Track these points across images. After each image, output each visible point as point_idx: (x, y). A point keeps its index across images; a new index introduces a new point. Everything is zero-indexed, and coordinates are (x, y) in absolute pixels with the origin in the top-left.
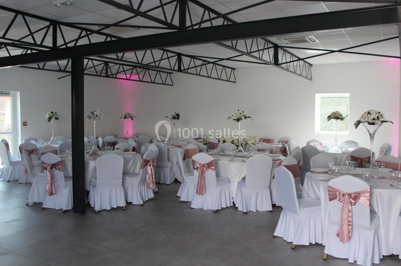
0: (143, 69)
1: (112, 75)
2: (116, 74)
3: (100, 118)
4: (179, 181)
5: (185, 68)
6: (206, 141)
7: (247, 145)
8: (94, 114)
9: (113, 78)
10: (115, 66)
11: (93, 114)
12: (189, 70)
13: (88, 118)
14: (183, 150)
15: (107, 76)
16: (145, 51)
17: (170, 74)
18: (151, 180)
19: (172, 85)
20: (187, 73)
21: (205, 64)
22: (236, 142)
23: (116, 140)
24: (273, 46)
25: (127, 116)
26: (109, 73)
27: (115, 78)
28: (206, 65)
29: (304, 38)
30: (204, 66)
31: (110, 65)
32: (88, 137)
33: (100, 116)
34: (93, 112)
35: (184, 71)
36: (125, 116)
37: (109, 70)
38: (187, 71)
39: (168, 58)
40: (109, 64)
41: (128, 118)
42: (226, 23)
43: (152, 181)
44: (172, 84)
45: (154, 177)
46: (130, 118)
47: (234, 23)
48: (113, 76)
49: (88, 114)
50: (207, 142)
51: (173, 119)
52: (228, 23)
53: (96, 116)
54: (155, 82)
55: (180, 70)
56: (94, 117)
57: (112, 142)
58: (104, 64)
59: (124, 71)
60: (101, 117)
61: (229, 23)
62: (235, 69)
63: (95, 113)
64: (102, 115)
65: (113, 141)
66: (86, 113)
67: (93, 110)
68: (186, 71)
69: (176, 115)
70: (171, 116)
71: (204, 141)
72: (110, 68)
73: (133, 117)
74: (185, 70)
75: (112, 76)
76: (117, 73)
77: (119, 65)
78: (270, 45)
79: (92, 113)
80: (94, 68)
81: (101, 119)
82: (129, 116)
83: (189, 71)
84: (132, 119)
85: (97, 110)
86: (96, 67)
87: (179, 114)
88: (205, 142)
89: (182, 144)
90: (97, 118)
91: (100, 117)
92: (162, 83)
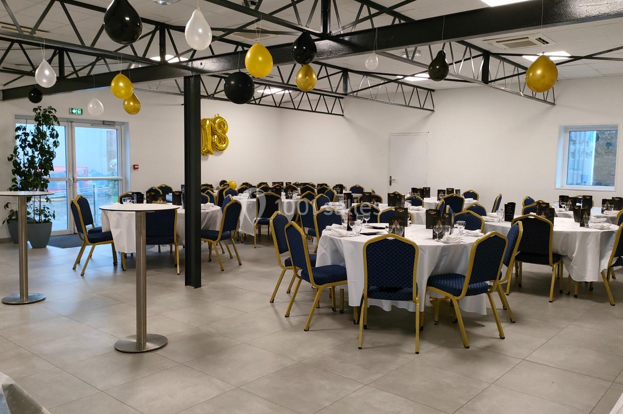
0: (299, 92)
2: (260, 99)
5: (354, 90)
9: (256, 104)
16: (293, 65)
17: (340, 99)
19: (343, 116)
20: (356, 97)
21: (384, 83)
24: (480, 53)
27: (259, 104)
29: (527, 40)
38: (357, 95)
39: (328, 76)
42: (397, 22)
44: (342, 114)
47: (410, 22)
48: (255, 102)
52: (400, 21)
54: (316, 111)
55: (346, 95)
59: (272, 94)
61: (402, 22)
62: (433, 91)
68: (355, 94)
74: (352, 92)
76: (262, 97)
78: (475, 53)
92: (327, 112)
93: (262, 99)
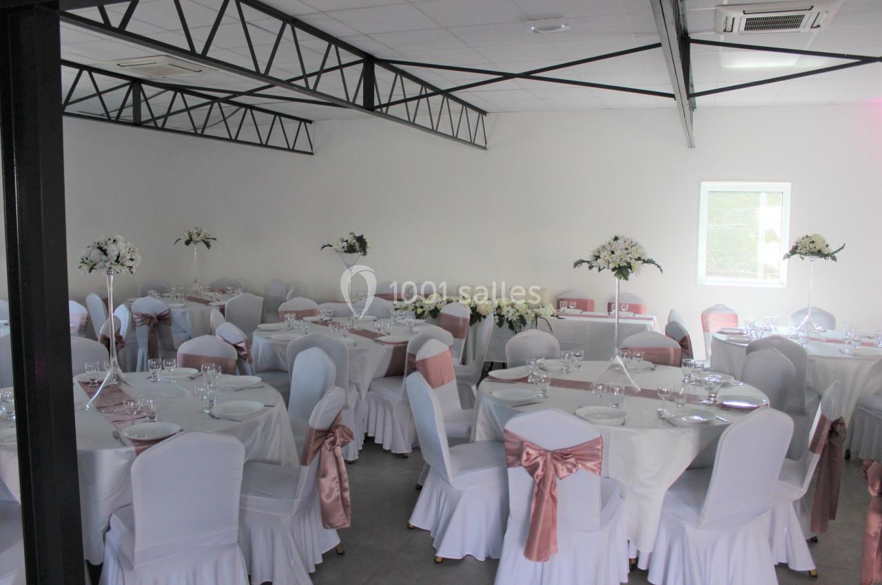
0: (237, 107)
1: (154, 119)
2: (165, 117)
3: (131, 267)
4: (381, 445)
5: (383, 103)
6: (422, 307)
7: (539, 319)
8: (106, 254)
9: (156, 128)
10: (163, 94)
11: (105, 252)
12: (391, 108)
13: (86, 268)
14: (388, 349)
15: (137, 123)
17: (307, 124)
18: (337, 499)
19: (312, 154)
20: (386, 115)
21: (427, 96)
22: (508, 312)
23: (166, 308)
25: (194, 237)
26: (145, 115)
27: (163, 129)
28: (430, 98)
30: (423, 101)
31: (148, 90)
32: (82, 302)
33: (131, 260)
34: (105, 248)
35: (379, 110)
36: (187, 238)
37: (144, 105)
38: (386, 112)
39: (341, 67)
40: (144, 86)
41: (196, 242)
43: (340, 502)
44: (310, 151)
45: (347, 485)
46: (202, 243)
48: (156, 123)
49: (84, 253)
50: (424, 312)
51: (346, 252)
53: (117, 261)
54: (269, 144)
55: (369, 106)
56: (108, 265)
57: (156, 313)
58: (128, 87)
59: (188, 109)
60: (135, 264)
63: (113, 250)
64: (138, 257)
65: (158, 313)
66: (77, 248)
67: (101, 239)
68: (384, 109)
69: (355, 241)
70: (340, 246)
71: (416, 308)
72: (146, 100)
73: (209, 240)
74: (381, 106)
75: (152, 124)
76: (169, 114)
77: (171, 93)
79: (100, 248)
80: (97, 98)
81: (134, 270)
82: (201, 236)
83: (392, 110)
84: (208, 245)
85: (118, 237)
86: (103, 96)
87: (362, 236)
88: (420, 311)
89: (379, 329)
90: (118, 268)
91: (130, 263)
92: (287, 147)
93: (169, 118)
